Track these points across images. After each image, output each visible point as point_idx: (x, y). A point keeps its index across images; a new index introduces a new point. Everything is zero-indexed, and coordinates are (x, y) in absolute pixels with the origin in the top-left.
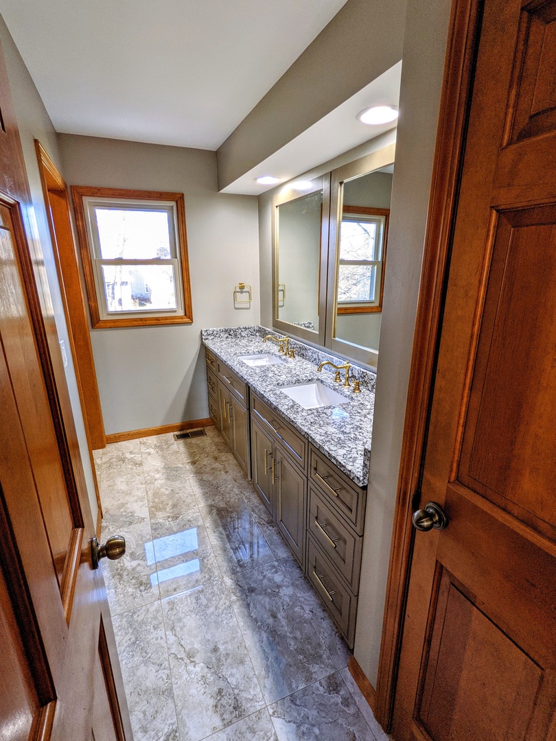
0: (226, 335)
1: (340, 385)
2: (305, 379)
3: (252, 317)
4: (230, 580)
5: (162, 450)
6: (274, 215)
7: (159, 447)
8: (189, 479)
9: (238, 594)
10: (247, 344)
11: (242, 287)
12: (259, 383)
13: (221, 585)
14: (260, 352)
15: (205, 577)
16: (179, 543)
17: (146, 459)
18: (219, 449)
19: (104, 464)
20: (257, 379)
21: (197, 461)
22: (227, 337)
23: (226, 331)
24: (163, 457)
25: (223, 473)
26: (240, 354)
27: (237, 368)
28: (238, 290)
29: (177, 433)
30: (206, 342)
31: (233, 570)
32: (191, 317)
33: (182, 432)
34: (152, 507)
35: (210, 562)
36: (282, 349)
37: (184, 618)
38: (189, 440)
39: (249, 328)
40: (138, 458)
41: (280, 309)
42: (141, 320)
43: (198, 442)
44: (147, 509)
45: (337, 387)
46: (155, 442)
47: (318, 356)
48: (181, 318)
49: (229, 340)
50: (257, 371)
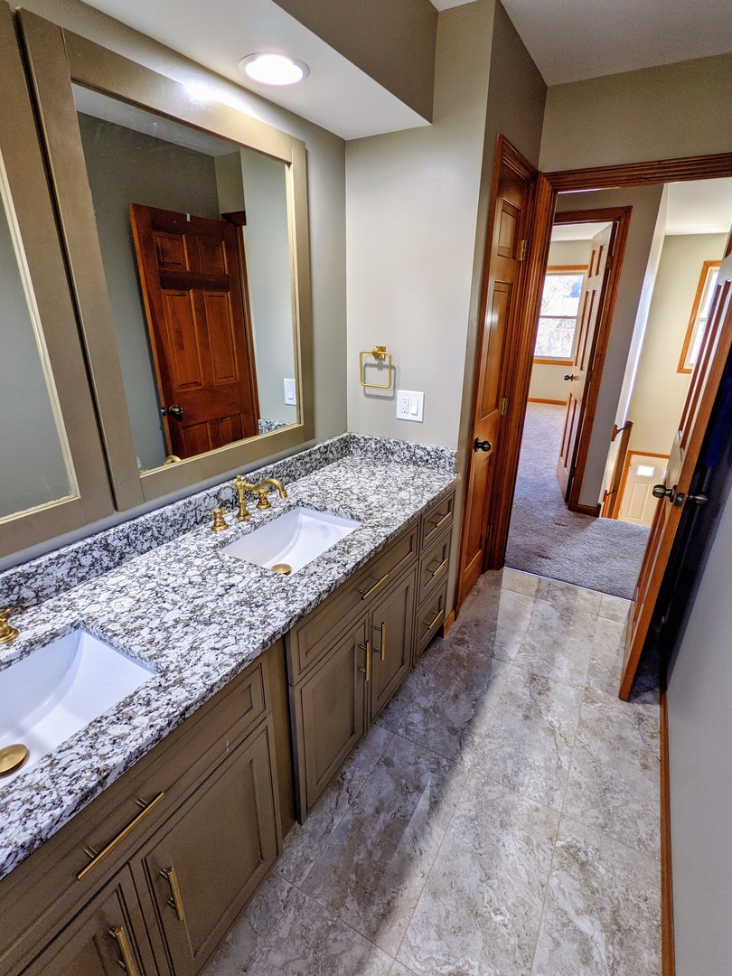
4: (464, 759)
9: (469, 738)
13: (479, 763)
15: (490, 791)
16: (491, 893)
31: (450, 767)
35: (468, 805)
37: (542, 767)
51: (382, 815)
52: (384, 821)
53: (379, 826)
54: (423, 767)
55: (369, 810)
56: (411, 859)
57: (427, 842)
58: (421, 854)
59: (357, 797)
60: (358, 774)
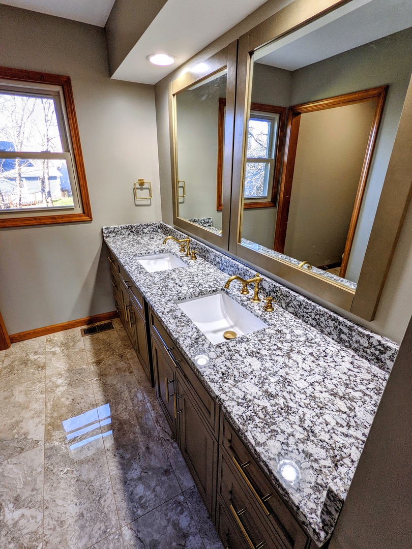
0: (128, 232)
1: (249, 299)
2: (209, 290)
3: (153, 214)
4: (130, 531)
5: (68, 348)
6: (171, 104)
7: (65, 345)
8: (92, 384)
10: (148, 241)
11: (142, 184)
12: (157, 298)
13: (119, 540)
14: (162, 251)
16: (73, 476)
17: (51, 359)
18: (125, 345)
19: (5, 368)
20: (155, 292)
21: (102, 360)
22: (129, 234)
23: (127, 228)
24: (69, 357)
25: (127, 373)
26: (140, 255)
27: (134, 276)
28: (138, 186)
29: (84, 327)
30: (107, 240)
31: (134, 513)
32: (89, 215)
33: (89, 326)
34: (49, 424)
35: (108, 503)
36: (183, 249)
38: (96, 335)
39: (150, 225)
40: (41, 359)
41: (180, 205)
42: (35, 218)
43: (105, 338)
44: (43, 427)
45: (245, 303)
46: (62, 339)
47: (221, 260)
48: (79, 216)
49: (131, 237)
50: (157, 280)
51: (144, 449)
52: (141, 448)
53: (141, 445)
54: (148, 493)
55: (151, 445)
56: (117, 449)
57: (115, 462)
58: (115, 455)
59: (162, 442)
60: (173, 450)
